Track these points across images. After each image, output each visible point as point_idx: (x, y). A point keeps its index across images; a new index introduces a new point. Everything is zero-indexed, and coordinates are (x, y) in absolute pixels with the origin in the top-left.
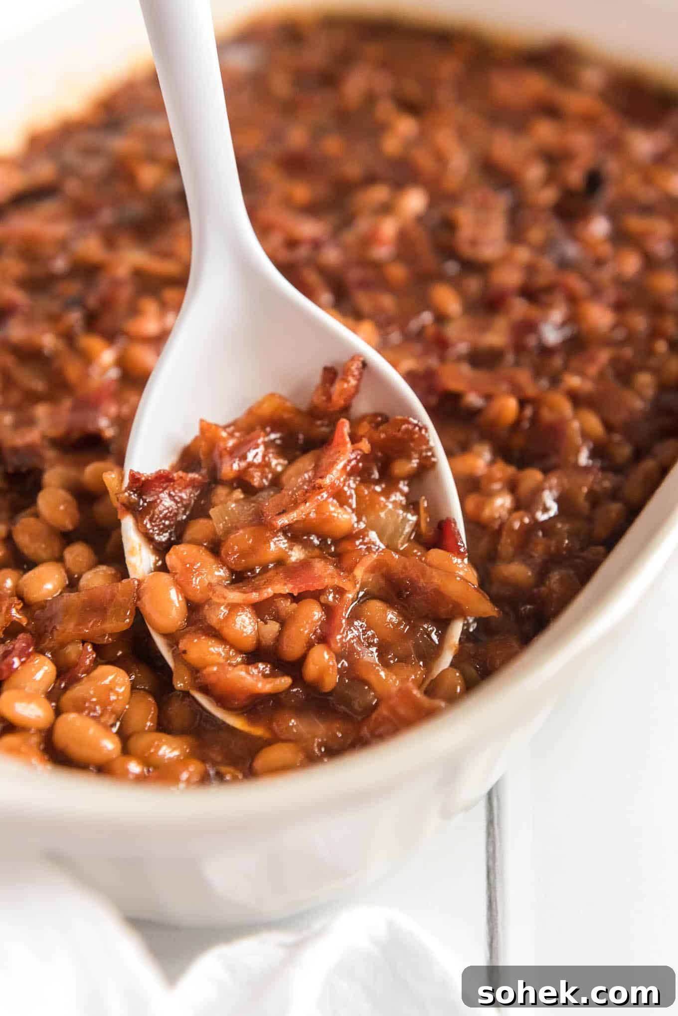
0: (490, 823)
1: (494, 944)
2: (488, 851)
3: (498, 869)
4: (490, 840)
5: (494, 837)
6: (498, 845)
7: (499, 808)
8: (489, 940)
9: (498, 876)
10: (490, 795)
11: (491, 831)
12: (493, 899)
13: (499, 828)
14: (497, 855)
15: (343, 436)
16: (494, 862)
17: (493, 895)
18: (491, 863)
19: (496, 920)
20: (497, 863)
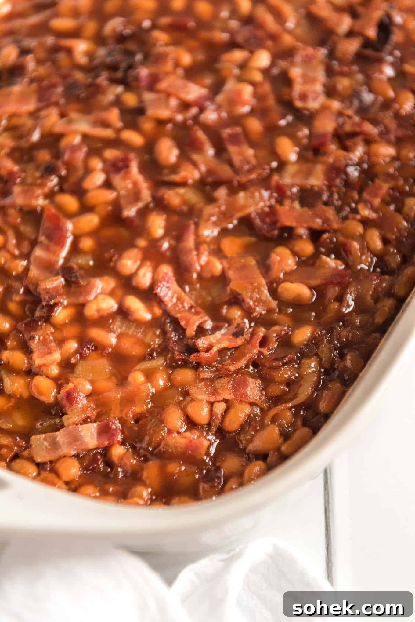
0: (326, 482)
1: (329, 548)
2: (325, 498)
3: (331, 508)
4: (326, 492)
5: (328, 489)
6: (330, 496)
7: (331, 473)
8: (326, 546)
9: (331, 511)
10: (326, 472)
11: (327, 487)
12: (328, 525)
13: (331, 485)
14: (330, 500)
15: (256, 343)
16: (328, 504)
17: (328, 522)
18: (327, 504)
19: (330, 535)
20: (330, 504)
